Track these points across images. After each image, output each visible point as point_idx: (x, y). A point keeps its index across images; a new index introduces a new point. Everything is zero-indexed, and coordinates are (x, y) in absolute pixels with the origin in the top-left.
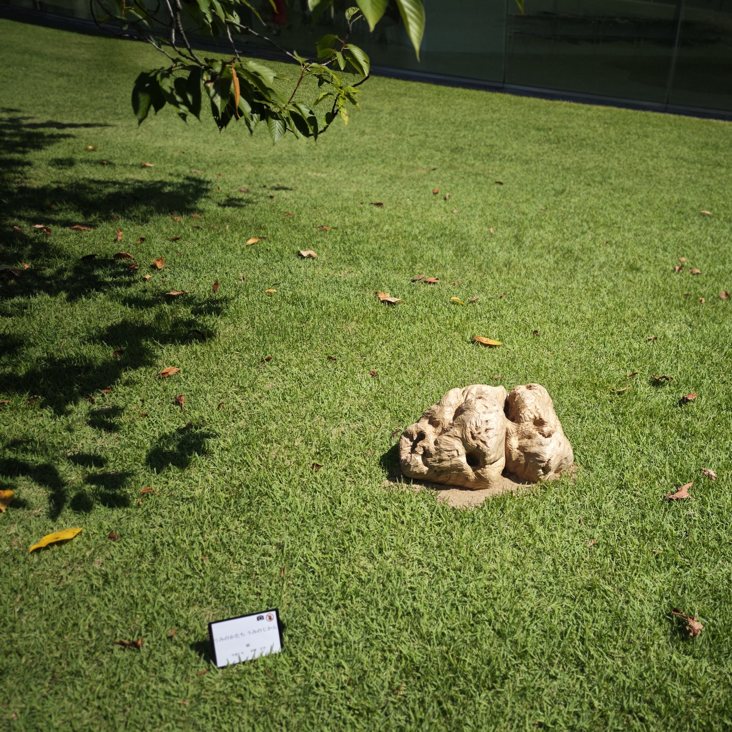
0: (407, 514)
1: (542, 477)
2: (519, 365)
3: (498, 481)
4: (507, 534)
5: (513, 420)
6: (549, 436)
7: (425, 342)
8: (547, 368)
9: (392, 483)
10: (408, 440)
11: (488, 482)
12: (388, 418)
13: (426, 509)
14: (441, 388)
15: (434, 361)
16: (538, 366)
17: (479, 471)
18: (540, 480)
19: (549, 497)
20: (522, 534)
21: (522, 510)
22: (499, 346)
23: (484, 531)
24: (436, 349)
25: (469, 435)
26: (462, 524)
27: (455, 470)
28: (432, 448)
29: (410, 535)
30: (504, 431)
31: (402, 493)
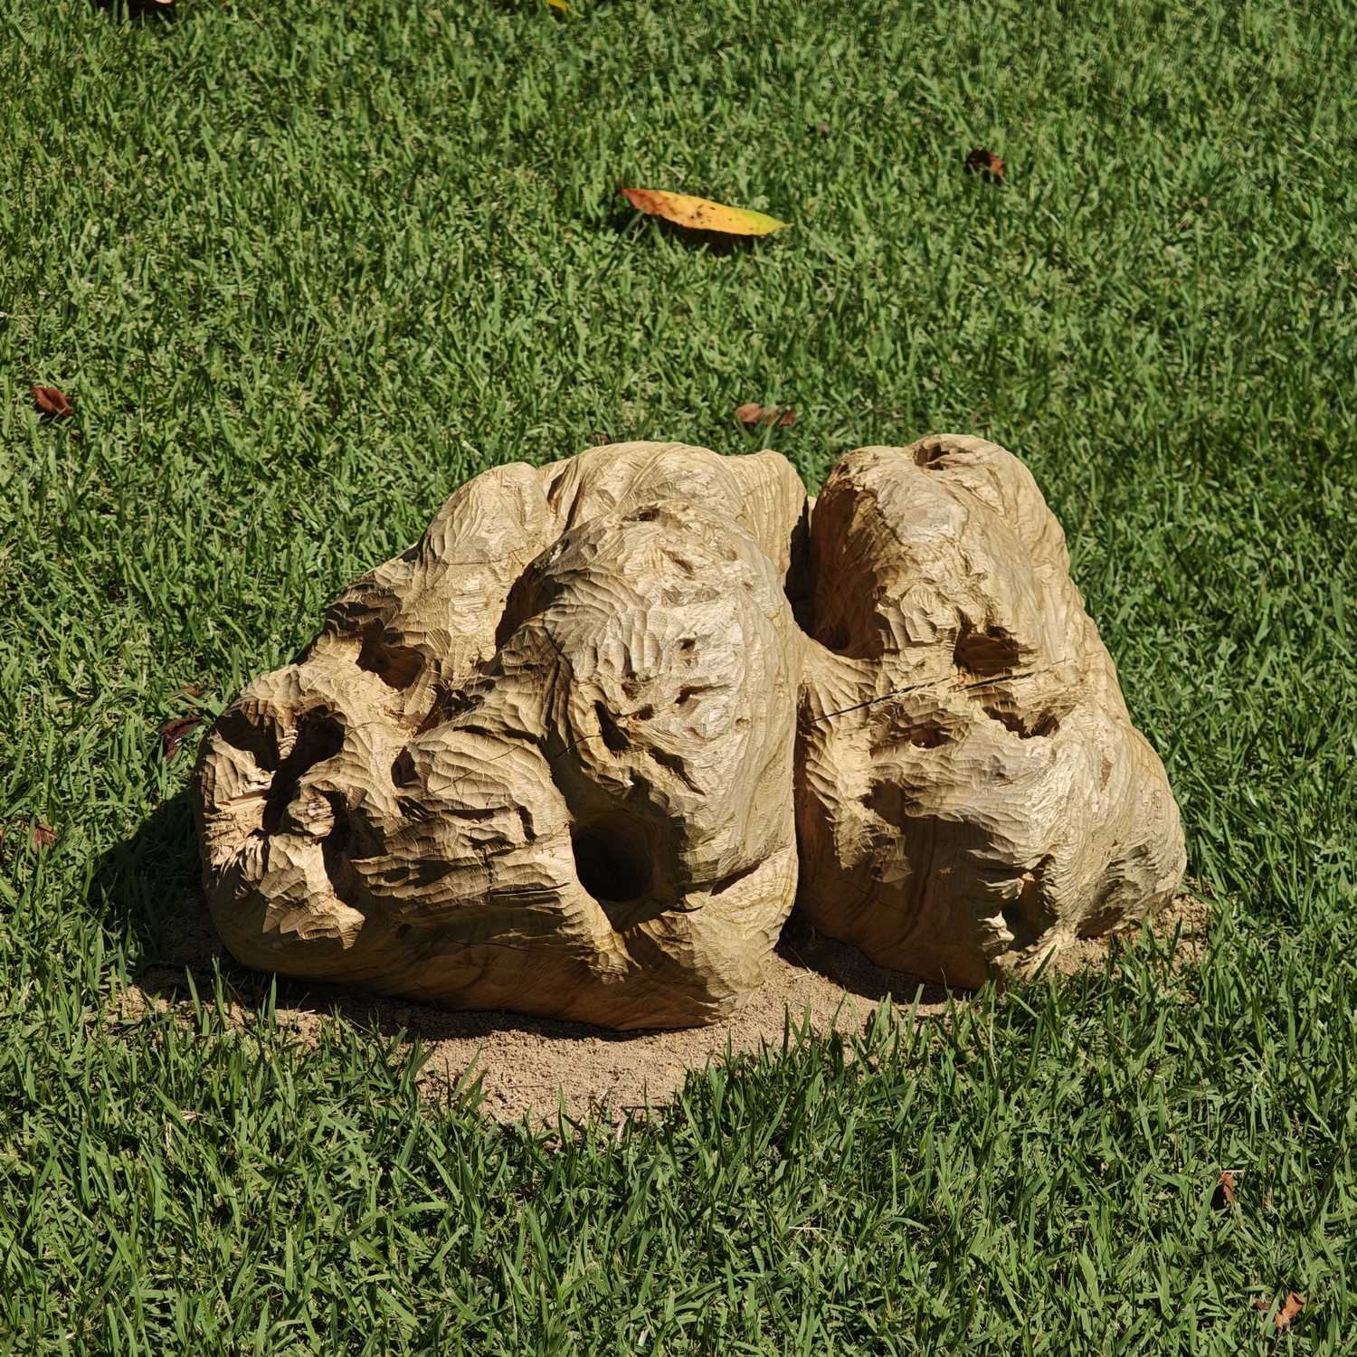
0: (245, 1166)
1: (1007, 960)
2: (880, 347)
3: (757, 983)
4: (810, 1271)
5: (837, 643)
6: (1046, 725)
7: (346, 227)
8: (1040, 362)
9: (161, 1005)
10: (245, 760)
11: (700, 988)
12: (139, 645)
13: (356, 1139)
14: (437, 478)
15: (394, 330)
16: (991, 346)
17: (653, 928)
18: (996, 973)
19: (1046, 1069)
20: (894, 1265)
21: (894, 1137)
22: (767, 242)
23: (677, 1257)
24: (409, 260)
25: (590, 726)
26: (557, 1221)
27: (510, 922)
28: (384, 799)
29: (263, 1278)
30: (790, 702)
31: (221, 1054)
